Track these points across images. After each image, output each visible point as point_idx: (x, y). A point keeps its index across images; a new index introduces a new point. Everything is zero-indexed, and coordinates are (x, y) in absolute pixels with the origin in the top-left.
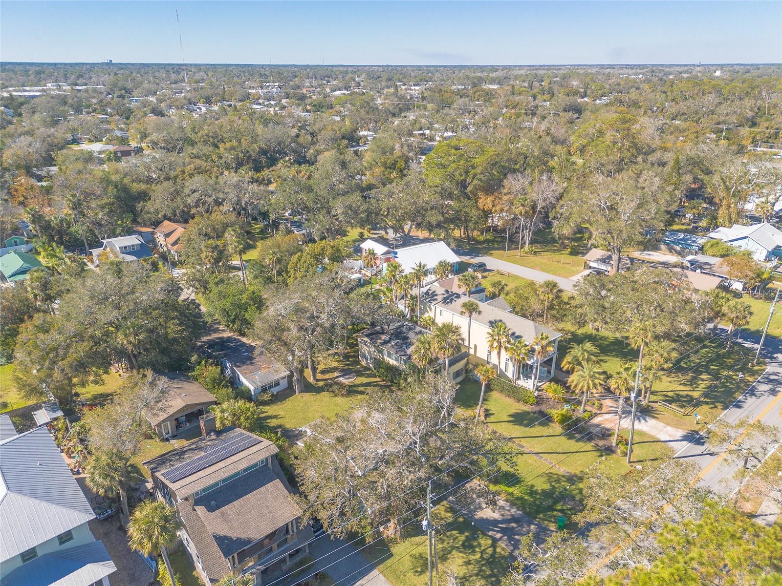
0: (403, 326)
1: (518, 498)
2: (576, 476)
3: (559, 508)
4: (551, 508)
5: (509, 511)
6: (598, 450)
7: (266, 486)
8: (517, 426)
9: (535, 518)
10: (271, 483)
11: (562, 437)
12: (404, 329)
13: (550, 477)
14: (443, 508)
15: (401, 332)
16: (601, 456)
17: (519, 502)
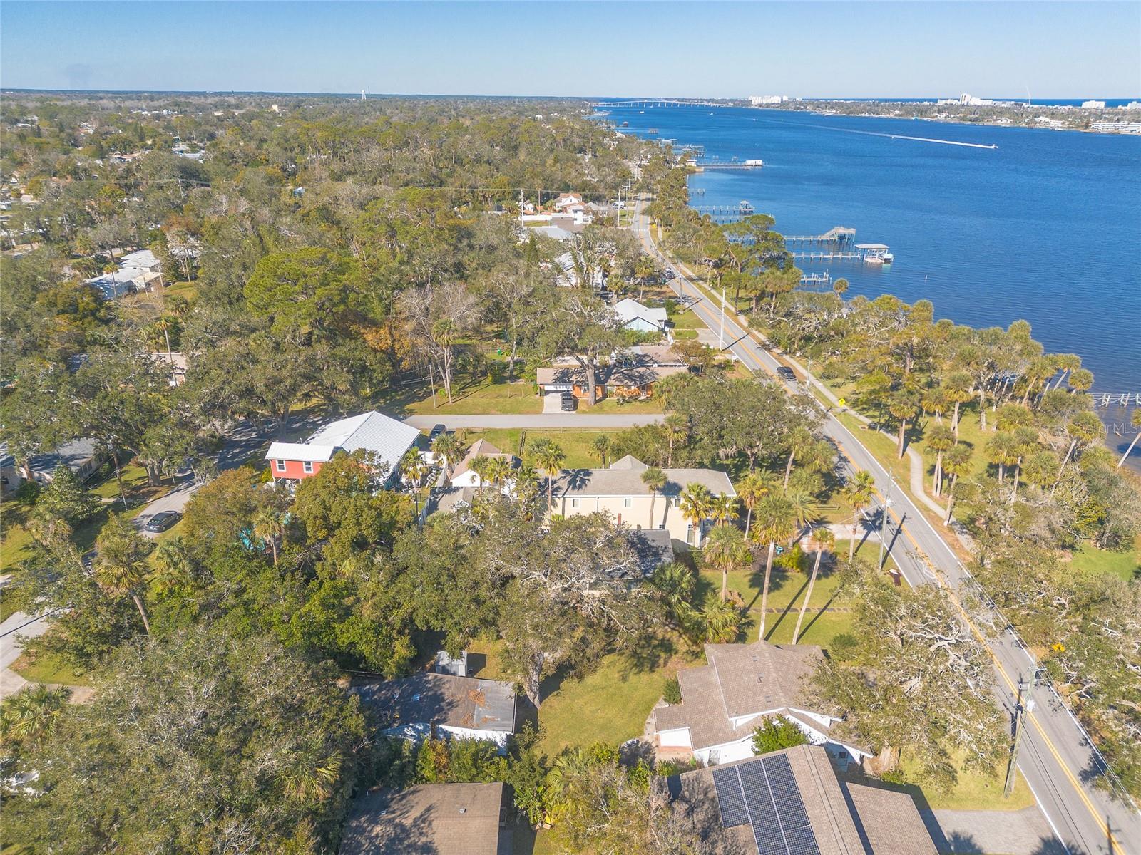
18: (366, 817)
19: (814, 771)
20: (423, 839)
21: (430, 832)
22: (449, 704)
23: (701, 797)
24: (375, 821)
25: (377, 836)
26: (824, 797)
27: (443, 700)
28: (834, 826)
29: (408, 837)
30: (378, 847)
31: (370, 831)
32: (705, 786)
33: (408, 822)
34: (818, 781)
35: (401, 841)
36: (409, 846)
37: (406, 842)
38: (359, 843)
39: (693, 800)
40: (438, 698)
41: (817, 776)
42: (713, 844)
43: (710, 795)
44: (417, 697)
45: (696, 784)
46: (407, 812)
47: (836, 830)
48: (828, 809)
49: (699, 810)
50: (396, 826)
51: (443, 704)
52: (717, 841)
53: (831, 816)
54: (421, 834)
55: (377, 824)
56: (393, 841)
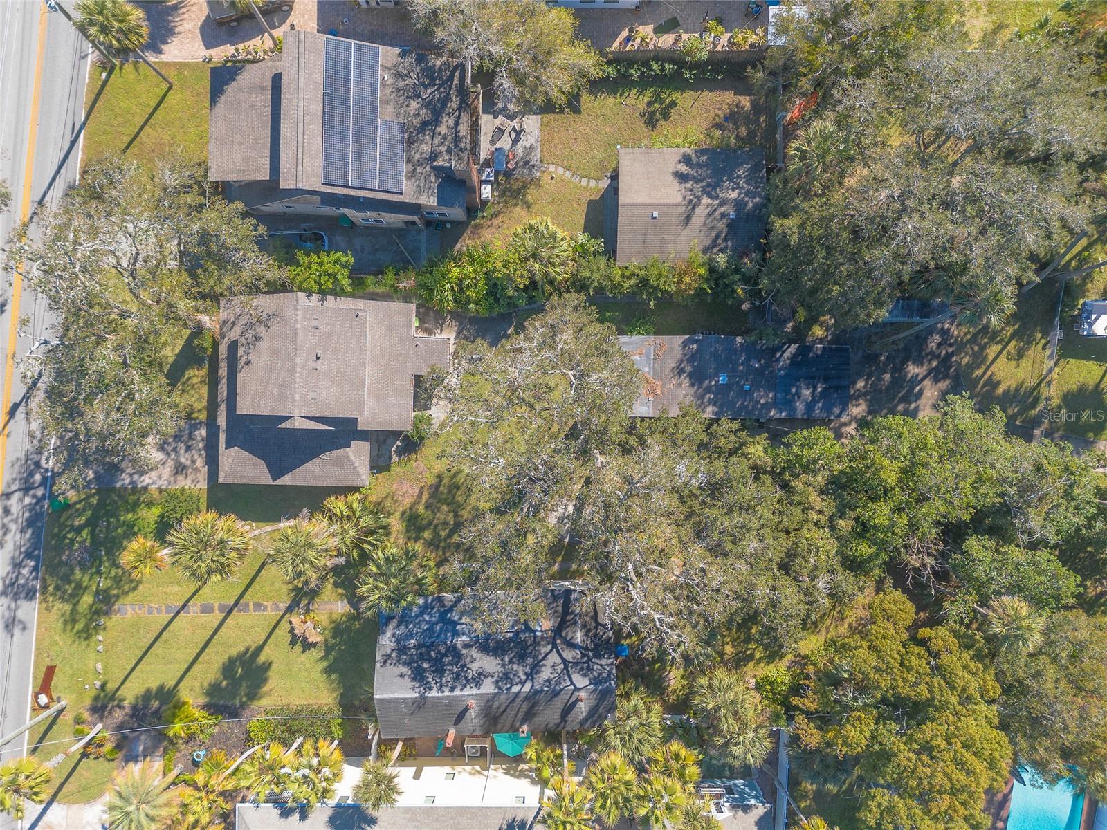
0: (530, 676)
1: (136, 505)
2: (107, 613)
3: (85, 533)
4: (92, 523)
5: (131, 475)
6: (112, 698)
7: (268, 159)
8: (242, 649)
9: (98, 492)
10: (268, 166)
11: (172, 683)
12: (520, 671)
13: (132, 581)
14: (198, 406)
15: (521, 658)
16: (103, 686)
17: (131, 499)
18: (748, 208)
19: (300, 151)
20: (689, 185)
21: (683, 191)
22: (682, 371)
23: (419, 169)
24: (739, 204)
25: (733, 190)
26: (301, 118)
27: (690, 375)
28: (301, 85)
29: (703, 188)
30: (730, 180)
31: (740, 194)
32: (413, 180)
33: (705, 200)
34: (300, 138)
35: (709, 185)
36: (701, 181)
37: (704, 184)
38: (748, 184)
39: (428, 168)
40: (697, 378)
41: (300, 144)
42: (418, 115)
43: (410, 167)
44: (722, 379)
45: (422, 185)
46: (709, 215)
47: (301, 80)
48: (301, 104)
49: (424, 155)
50: (717, 197)
51: (689, 369)
52: (414, 115)
53: (301, 96)
54: (691, 190)
55: (736, 200)
56: (717, 185)
